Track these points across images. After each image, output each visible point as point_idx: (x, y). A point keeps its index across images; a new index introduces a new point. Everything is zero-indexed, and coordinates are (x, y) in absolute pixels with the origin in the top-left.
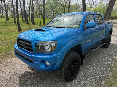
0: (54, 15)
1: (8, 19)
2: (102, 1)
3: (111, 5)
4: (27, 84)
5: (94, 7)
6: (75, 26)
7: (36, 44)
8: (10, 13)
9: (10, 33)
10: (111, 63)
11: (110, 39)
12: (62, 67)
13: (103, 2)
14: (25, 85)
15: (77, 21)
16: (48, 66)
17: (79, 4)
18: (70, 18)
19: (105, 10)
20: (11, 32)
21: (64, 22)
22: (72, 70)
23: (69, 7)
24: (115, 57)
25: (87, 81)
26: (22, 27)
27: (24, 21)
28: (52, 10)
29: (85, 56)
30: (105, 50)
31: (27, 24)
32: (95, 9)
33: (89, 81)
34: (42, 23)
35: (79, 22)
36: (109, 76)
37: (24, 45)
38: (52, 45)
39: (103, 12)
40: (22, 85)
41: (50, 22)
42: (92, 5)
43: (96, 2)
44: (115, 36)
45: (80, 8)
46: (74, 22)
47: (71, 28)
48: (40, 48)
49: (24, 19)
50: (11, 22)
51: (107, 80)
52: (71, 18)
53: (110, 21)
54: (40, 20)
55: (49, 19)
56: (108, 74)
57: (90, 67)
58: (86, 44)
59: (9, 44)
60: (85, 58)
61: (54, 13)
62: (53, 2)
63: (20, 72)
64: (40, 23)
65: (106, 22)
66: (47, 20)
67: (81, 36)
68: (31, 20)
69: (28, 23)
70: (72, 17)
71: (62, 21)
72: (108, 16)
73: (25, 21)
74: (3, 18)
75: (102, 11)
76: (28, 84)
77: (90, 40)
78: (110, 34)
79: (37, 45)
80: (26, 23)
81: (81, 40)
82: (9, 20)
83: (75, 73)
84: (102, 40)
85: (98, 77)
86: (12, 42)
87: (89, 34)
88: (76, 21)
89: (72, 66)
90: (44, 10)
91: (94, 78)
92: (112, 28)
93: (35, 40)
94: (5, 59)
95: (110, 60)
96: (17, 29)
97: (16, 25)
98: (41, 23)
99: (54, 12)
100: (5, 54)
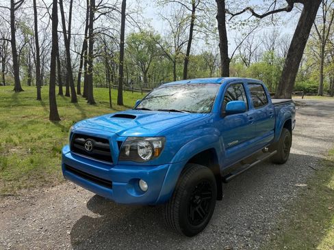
0: (145, 80)
1: (18, 88)
2: (273, 49)
3: (294, 60)
4: (90, 241)
5: (253, 61)
6: (202, 108)
7: (120, 143)
8: (25, 72)
9: (30, 127)
10: (289, 198)
11: (288, 143)
12: (174, 198)
13: (276, 50)
14: (86, 244)
15: (207, 97)
16: (144, 192)
17: (214, 54)
18: (191, 91)
19: (282, 69)
20: (31, 122)
21: (176, 99)
22: (197, 209)
23: (187, 61)
24: (301, 185)
25: (232, 235)
26: (61, 111)
27: (64, 94)
28: (142, 67)
29: (227, 179)
30: (278, 170)
31: (71, 104)
32: (255, 68)
33: (237, 235)
34: (115, 101)
35: (211, 99)
36: (281, 223)
37: (90, 147)
38: (155, 146)
39: (275, 75)
40: (78, 245)
41: (144, 99)
42: (248, 57)
43: (258, 50)
44: (305, 136)
45: (215, 64)
46: (201, 99)
47: (194, 112)
48: (128, 153)
49: (64, 88)
50: (27, 96)
51: (278, 232)
52: (193, 91)
53: (295, 98)
54: (110, 92)
55: (133, 91)
56: (280, 221)
57: (241, 207)
58: (226, 149)
59: (32, 153)
60: (226, 182)
61: (147, 74)
62: (145, 47)
63: (68, 218)
64: (109, 101)
65: (274, 101)
66: (128, 92)
67: (216, 130)
68: (82, 92)
69: (74, 100)
70: (196, 90)
71: (170, 98)
72: (287, 86)
73: (67, 94)
74: (5, 85)
75: (273, 73)
76: (92, 243)
77: (237, 141)
78: (287, 130)
79: (123, 145)
80: (70, 99)
81: (217, 140)
82: (21, 90)
83: (204, 216)
84: (268, 143)
85: (258, 227)
86: (41, 148)
87: (237, 127)
88: (205, 98)
89: (197, 197)
90: (121, 67)
91: (249, 228)
92: (291, 116)
93: (118, 135)
94: (26, 188)
95: (286, 192)
96: (48, 115)
97: (43, 105)
98: (113, 101)
100: (25, 178)
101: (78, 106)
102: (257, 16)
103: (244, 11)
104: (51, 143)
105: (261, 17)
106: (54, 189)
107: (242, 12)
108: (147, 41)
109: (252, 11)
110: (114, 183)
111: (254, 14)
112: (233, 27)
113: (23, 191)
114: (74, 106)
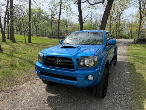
2: (92, 19)
3: (104, 23)
6: (98, 43)
23: (59, 22)
24: (128, 73)
28: (35, 24)
31: (3, 42)
37: (59, 62)
38: (95, 60)
93: (75, 56)
94: (8, 86)
98: (26, 41)
99: (36, 27)
100: (5, 81)
101: (7, 44)
102: (91, 4)
103: (85, 2)
104: (8, 62)
105: (92, 5)
106: (24, 85)
107: (84, 2)
108: (36, 12)
109: (89, 2)
110: (77, 78)
111: (89, 3)
112: (84, 8)
113: (8, 88)
114: (5, 44)
